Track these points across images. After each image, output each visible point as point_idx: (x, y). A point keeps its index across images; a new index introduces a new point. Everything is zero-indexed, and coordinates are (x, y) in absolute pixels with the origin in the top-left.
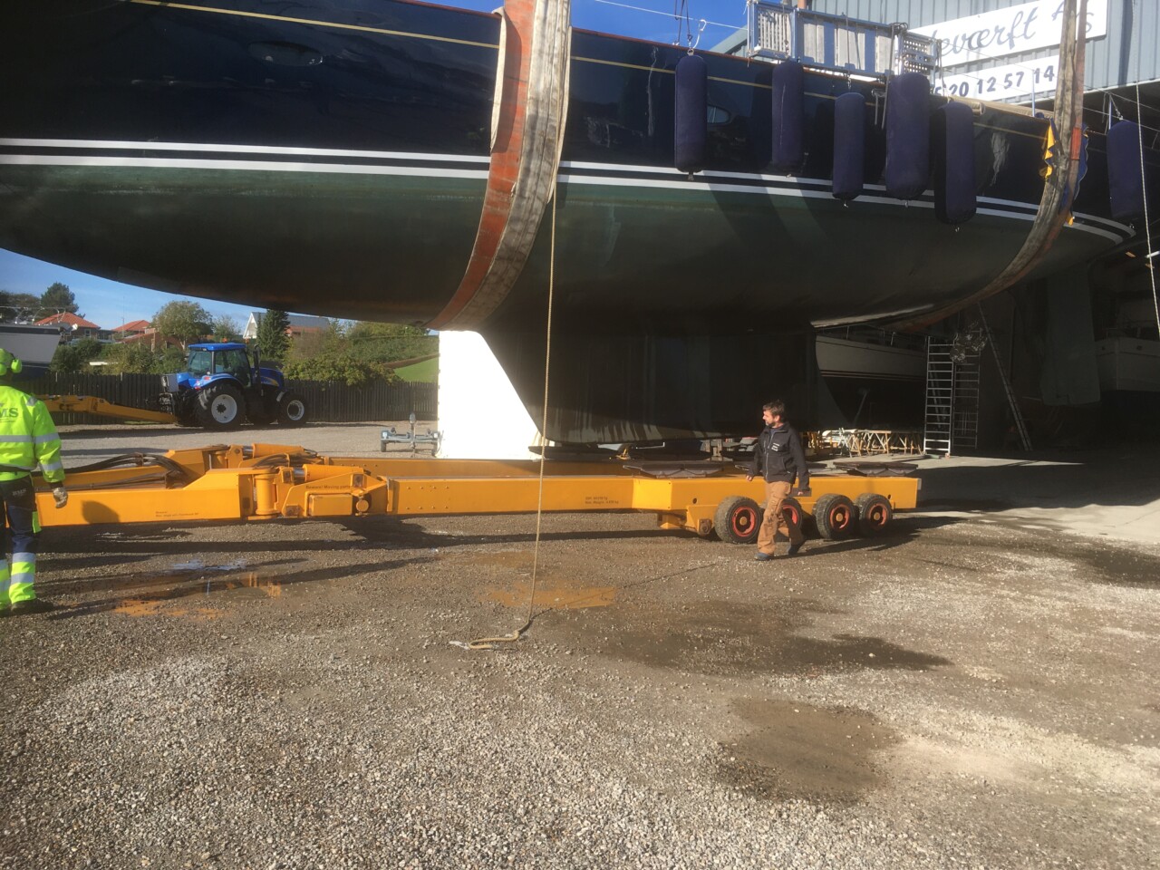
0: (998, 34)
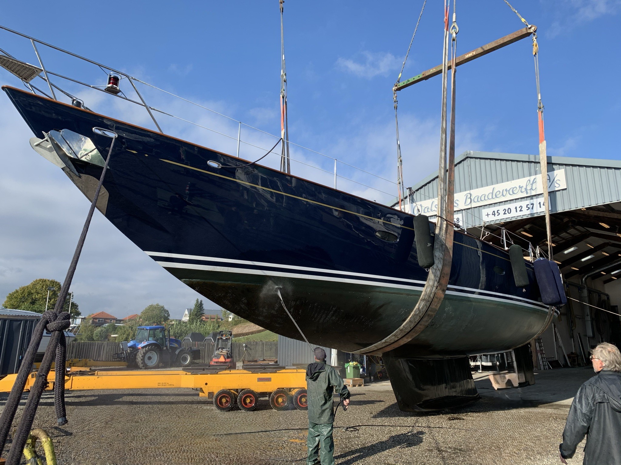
0: (520, 189)
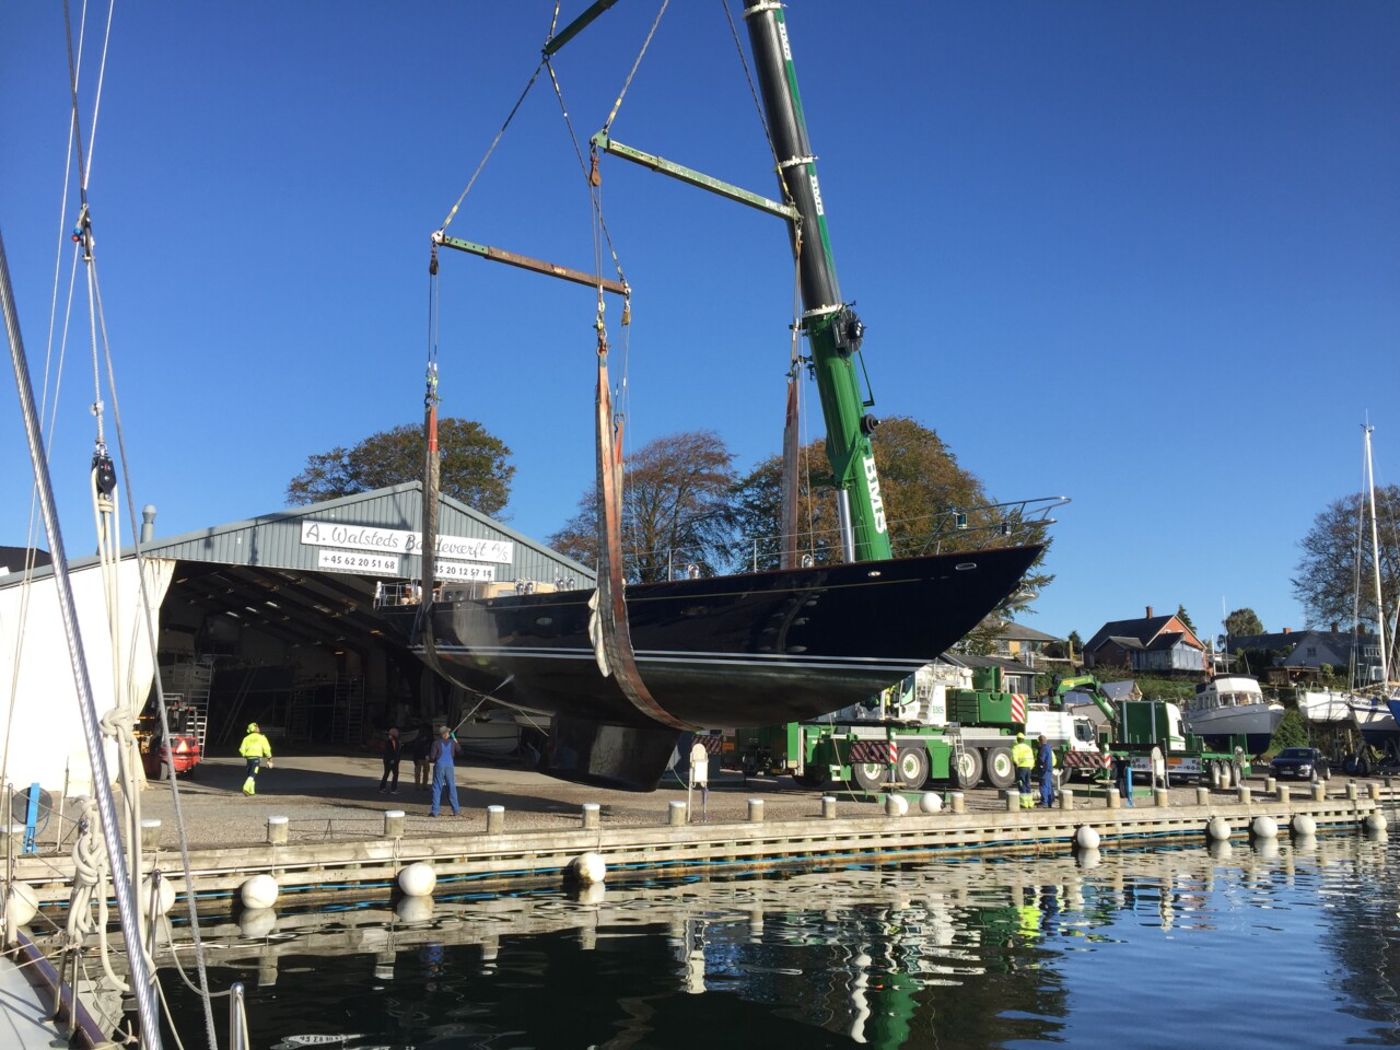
0: (470, 550)
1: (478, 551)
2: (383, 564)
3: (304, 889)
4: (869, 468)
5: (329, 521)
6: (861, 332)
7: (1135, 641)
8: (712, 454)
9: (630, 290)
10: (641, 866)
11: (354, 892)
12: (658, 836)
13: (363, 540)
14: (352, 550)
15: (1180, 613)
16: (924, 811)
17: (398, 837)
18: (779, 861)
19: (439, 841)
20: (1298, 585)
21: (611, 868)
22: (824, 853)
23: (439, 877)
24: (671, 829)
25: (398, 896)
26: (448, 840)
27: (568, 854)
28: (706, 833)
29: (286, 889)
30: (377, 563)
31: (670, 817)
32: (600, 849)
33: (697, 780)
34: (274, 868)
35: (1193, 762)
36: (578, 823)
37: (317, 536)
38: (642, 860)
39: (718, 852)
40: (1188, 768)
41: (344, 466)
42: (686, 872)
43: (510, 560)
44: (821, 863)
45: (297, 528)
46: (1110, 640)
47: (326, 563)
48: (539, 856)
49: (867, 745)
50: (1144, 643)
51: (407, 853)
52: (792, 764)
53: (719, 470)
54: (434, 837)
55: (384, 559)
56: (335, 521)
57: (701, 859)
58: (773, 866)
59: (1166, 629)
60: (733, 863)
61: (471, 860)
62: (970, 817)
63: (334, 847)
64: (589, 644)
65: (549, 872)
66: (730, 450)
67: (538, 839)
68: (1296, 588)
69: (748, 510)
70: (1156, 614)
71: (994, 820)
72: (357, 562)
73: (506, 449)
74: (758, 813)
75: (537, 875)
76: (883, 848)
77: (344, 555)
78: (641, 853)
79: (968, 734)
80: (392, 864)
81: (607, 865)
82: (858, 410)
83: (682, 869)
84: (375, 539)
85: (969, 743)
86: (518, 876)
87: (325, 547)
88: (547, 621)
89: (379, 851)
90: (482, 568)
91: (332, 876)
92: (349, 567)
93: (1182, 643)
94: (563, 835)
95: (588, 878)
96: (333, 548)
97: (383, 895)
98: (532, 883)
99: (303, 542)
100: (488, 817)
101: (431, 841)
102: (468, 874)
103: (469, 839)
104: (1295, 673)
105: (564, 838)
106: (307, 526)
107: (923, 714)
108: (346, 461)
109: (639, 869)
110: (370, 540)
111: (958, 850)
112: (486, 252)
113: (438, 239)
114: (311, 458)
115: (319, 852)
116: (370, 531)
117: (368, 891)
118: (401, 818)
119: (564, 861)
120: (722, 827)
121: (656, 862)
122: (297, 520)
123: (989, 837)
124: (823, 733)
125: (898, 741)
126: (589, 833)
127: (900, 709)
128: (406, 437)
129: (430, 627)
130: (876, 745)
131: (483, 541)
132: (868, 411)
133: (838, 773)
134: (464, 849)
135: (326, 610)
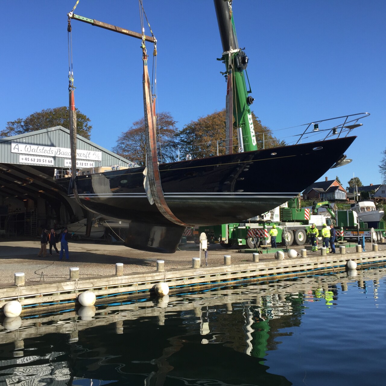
1: (87, 156)
2: (47, 161)
3: (34, 306)
4: (250, 118)
5: (23, 143)
6: (248, 61)
7: (322, 190)
8: (168, 121)
9: (156, 41)
10: (182, 286)
11: (58, 306)
12: (189, 273)
13: (38, 151)
14: (34, 155)
15: (336, 179)
16: (290, 257)
17: (77, 280)
18: (238, 281)
19: (96, 280)
20: (381, 167)
21: (171, 288)
22: (254, 277)
23: (97, 296)
24: (194, 270)
25: (79, 306)
26: (99, 279)
27: (152, 283)
28: (209, 271)
29: (25, 307)
30: (44, 161)
31: (193, 265)
32: (166, 280)
33: (203, 248)
34: (19, 297)
35: (368, 233)
36: (155, 269)
37: (18, 149)
38: (183, 284)
39: (213, 279)
40: (366, 235)
41: (22, 126)
42: (201, 288)
43: (100, 159)
44: (254, 281)
45: (9, 146)
46: (313, 189)
47: (23, 160)
48: (139, 285)
49: (255, 231)
50: (325, 190)
51: (81, 287)
52: (223, 239)
53: (171, 127)
54: (93, 278)
55: (48, 159)
56: (25, 143)
57: (206, 282)
58: (235, 283)
59: (332, 185)
60: (219, 283)
61: (109, 288)
62: (309, 259)
63: (47, 285)
64: (144, 191)
65: (144, 292)
66: (174, 119)
67: (139, 277)
68: (380, 169)
69: (182, 143)
70: (329, 180)
71: (318, 260)
72: (36, 160)
73: (88, 119)
74: (229, 261)
75: (139, 293)
76: (277, 273)
77: (30, 157)
78: (182, 281)
79: (288, 225)
80: (74, 292)
81: (169, 287)
82: (245, 95)
83: (200, 287)
84: (43, 150)
85: (289, 228)
86: (130, 294)
87: (22, 154)
88: (125, 181)
89: (68, 286)
90: (89, 163)
91: (47, 299)
92: (33, 162)
93: (339, 190)
94: (149, 275)
95: (162, 294)
96: (25, 154)
97: (72, 306)
98: (137, 297)
99: (12, 152)
100: (116, 268)
101: (92, 280)
102: (109, 294)
103: (109, 279)
104: (378, 199)
105: (150, 276)
106: (13, 145)
107: (272, 218)
108: (23, 124)
109: (181, 288)
110: (41, 151)
111: (305, 273)
112: (92, 22)
113: (71, 16)
114: (8, 123)
115: (40, 289)
116: (41, 147)
117: (64, 305)
118: (77, 271)
119: (150, 286)
120: (215, 268)
121: (188, 284)
122: (9, 142)
123: (316, 267)
124: (234, 226)
125: (268, 228)
126: (160, 273)
127: (264, 216)
128: (47, 114)
129: (76, 186)
130: (258, 230)
131: (89, 152)
132: (249, 95)
133: (241, 242)
134: (107, 283)
135: (19, 183)
